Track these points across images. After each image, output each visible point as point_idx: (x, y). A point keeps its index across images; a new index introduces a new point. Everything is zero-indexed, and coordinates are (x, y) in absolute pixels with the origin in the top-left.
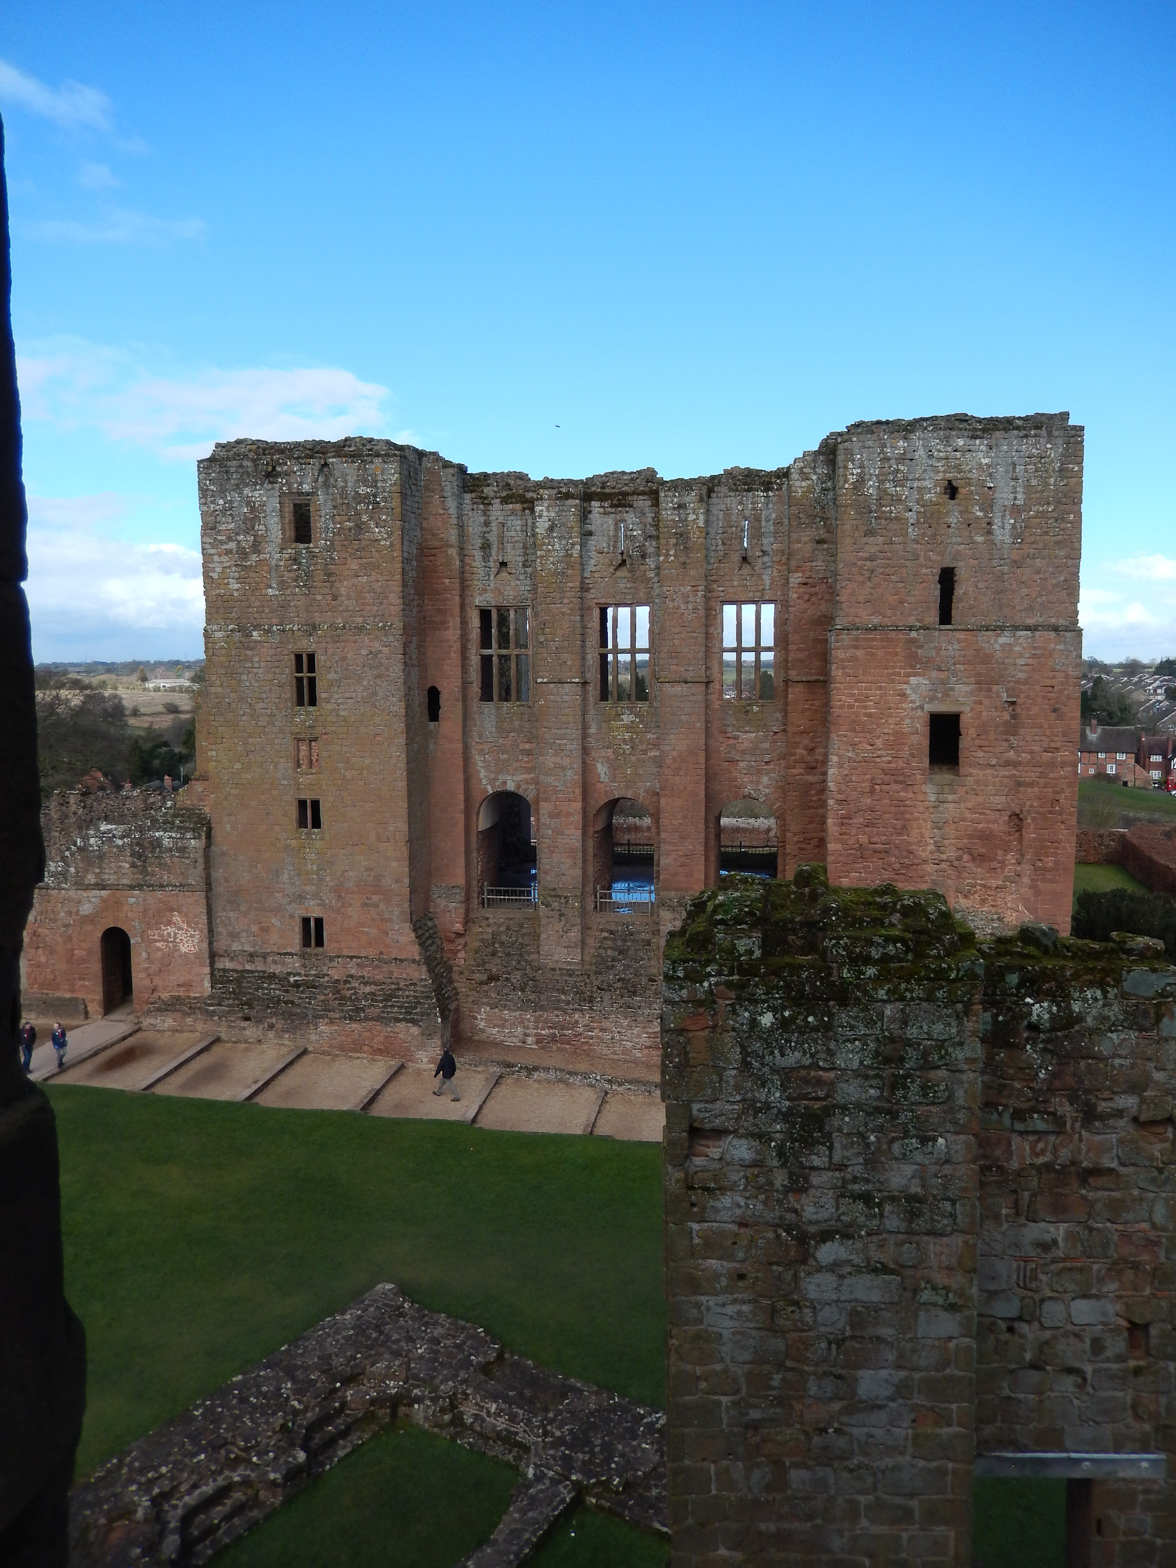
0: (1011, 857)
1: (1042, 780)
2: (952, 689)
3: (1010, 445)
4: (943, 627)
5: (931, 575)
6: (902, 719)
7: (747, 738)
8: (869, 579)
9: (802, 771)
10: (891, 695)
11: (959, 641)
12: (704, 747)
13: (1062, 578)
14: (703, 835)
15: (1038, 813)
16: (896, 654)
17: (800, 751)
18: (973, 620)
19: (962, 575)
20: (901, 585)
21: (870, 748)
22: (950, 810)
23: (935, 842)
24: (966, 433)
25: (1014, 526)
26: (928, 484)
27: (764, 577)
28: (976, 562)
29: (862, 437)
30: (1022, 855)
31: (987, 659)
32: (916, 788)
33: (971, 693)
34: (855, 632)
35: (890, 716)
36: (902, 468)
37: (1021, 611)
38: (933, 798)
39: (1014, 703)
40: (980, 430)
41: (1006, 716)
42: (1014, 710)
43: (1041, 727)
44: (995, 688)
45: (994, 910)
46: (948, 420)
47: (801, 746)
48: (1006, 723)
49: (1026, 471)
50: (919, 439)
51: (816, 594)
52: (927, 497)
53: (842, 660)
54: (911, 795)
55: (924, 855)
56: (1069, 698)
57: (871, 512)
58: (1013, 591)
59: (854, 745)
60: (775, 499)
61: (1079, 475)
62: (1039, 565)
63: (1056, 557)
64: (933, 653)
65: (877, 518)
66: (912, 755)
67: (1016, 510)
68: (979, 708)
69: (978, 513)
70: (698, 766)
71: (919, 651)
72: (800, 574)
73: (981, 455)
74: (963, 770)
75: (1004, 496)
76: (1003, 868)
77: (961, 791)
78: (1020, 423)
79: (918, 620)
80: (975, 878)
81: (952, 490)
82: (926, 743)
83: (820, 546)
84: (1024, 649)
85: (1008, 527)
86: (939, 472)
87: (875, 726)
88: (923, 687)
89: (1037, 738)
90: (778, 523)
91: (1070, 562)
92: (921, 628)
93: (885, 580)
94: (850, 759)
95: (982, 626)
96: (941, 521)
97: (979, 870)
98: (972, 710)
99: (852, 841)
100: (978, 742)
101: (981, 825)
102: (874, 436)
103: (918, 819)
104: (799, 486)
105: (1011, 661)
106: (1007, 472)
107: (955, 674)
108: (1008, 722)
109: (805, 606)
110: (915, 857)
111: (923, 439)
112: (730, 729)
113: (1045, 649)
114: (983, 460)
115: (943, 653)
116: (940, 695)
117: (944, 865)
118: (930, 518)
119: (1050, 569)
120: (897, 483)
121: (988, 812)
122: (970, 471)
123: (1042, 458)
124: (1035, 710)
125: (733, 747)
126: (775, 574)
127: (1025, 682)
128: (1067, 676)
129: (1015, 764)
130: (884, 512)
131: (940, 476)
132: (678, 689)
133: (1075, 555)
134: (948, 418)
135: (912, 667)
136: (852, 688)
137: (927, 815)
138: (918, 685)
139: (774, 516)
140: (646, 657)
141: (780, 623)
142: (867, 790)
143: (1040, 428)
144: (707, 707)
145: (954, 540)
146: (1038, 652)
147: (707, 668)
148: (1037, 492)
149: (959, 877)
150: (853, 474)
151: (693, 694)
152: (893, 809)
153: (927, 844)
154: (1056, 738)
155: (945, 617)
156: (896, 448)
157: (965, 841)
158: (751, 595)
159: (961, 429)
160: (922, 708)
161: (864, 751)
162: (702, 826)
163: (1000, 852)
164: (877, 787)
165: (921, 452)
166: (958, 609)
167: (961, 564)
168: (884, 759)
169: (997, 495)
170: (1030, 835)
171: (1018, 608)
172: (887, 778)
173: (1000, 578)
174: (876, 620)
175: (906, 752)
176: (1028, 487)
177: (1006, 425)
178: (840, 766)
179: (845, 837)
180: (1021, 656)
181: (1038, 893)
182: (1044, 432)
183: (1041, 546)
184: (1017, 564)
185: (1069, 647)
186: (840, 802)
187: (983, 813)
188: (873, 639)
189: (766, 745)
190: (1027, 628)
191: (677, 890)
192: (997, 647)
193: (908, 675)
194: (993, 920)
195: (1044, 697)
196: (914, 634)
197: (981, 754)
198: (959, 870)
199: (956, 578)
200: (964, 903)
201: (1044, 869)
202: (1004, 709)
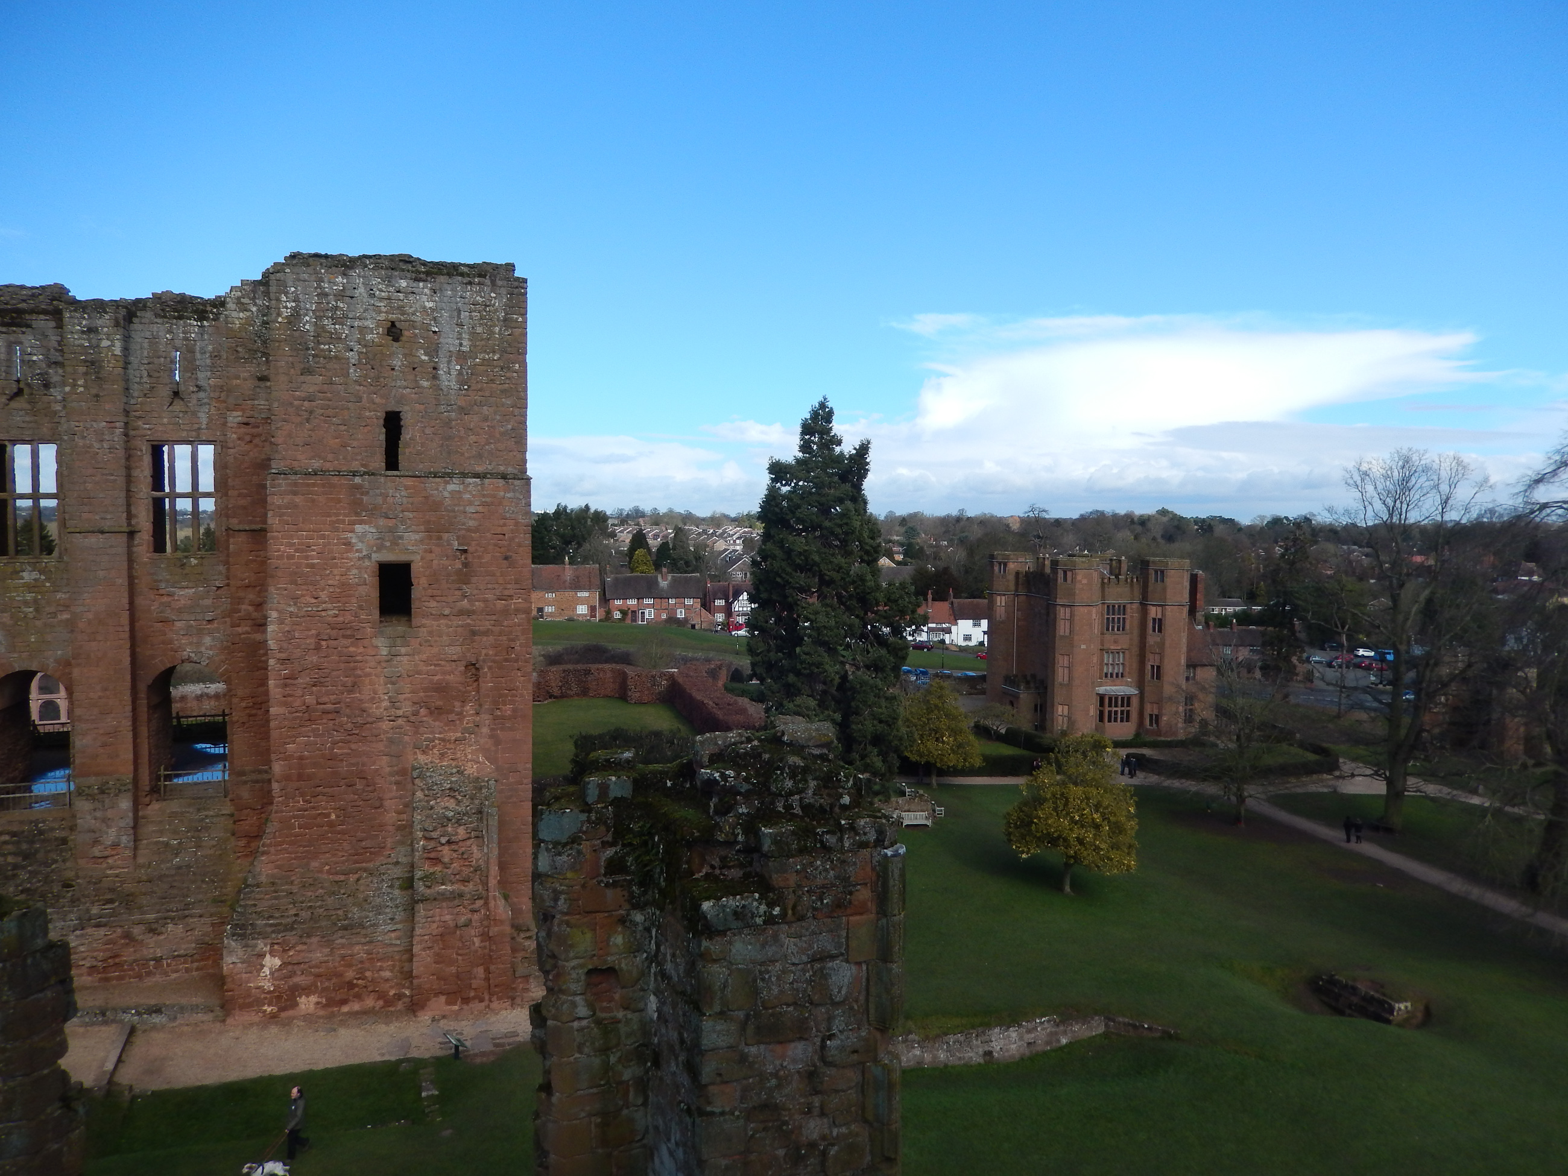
0: (469, 708)
1: (497, 629)
2: (401, 538)
3: (454, 290)
4: (389, 473)
5: (376, 418)
6: (348, 569)
7: (184, 594)
8: (308, 420)
9: (247, 629)
10: (336, 545)
11: (407, 488)
12: (127, 607)
13: (510, 427)
14: (129, 708)
15: (494, 661)
16: (339, 501)
17: (245, 607)
18: (421, 466)
19: (407, 419)
20: (343, 428)
21: (315, 601)
22: (404, 663)
23: (390, 697)
24: (409, 275)
25: (460, 373)
26: (370, 324)
27: (200, 415)
28: (422, 407)
29: (296, 270)
30: (480, 705)
31: (436, 506)
32: (366, 642)
33: (422, 541)
34: (293, 477)
35: (335, 566)
36: (341, 305)
37: (469, 458)
38: (384, 651)
39: (465, 551)
40: (424, 272)
41: (458, 565)
42: (466, 558)
43: (494, 575)
44: (445, 536)
45: (454, 763)
46: (392, 260)
47: (247, 601)
48: (459, 572)
49: (471, 318)
50: (359, 276)
51: (259, 435)
52: (369, 337)
53: (279, 507)
54: (361, 650)
55: (378, 712)
56: (520, 545)
57: (308, 349)
58: (461, 438)
59: (295, 599)
60: (210, 329)
61: (523, 326)
62: (487, 413)
63: (503, 405)
64: (380, 500)
65: (314, 356)
66: (361, 608)
67: (461, 357)
68: (429, 556)
69: (423, 357)
70: (121, 629)
71: (365, 498)
72: (239, 413)
73: (425, 298)
74: (416, 621)
75: (449, 342)
76: (461, 720)
77: (416, 643)
78: (466, 270)
79: (363, 465)
80: (433, 733)
81: (393, 331)
82: (375, 594)
83: (262, 384)
84: (474, 496)
85: (454, 373)
86: (381, 312)
87: (318, 578)
88: (370, 536)
89: (490, 586)
90: (216, 356)
91: (517, 412)
92: (365, 473)
93: (325, 422)
94: (291, 614)
95: (430, 473)
96: (384, 363)
97: (437, 723)
98: (422, 558)
99: (298, 703)
100: (430, 592)
101: (436, 678)
102: (310, 270)
103: (369, 675)
104: (236, 317)
105: (462, 508)
106: (451, 317)
107: (403, 521)
108: (461, 570)
109: (247, 448)
110: (369, 715)
111: (364, 277)
112: (163, 585)
113: (493, 496)
114: (427, 304)
115: (390, 500)
116: (388, 544)
117: (400, 721)
118: (372, 359)
119: (498, 417)
120: (336, 320)
121: (443, 663)
122: (414, 314)
123: (487, 306)
124: (487, 558)
125: (168, 605)
126: (213, 411)
127: (476, 530)
128: (517, 524)
129: (469, 613)
130: (323, 350)
131: (383, 316)
132: (93, 540)
133: (521, 404)
134: (392, 258)
135: (357, 514)
136: (292, 537)
137: (379, 669)
138: (364, 534)
139: (210, 348)
140: (52, 503)
141: (220, 466)
142: (312, 647)
143: (484, 276)
144: (131, 560)
145: (399, 383)
146: (488, 500)
147: (130, 516)
148: (482, 340)
149: (416, 733)
150: (287, 308)
151: (111, 546)
152: (342, 666)
153: (381, 701)
154: (509, 586)
155: (392, 462)
156: (335, 284)
157: (422, 694)
158: (184, 434)
159: (403, 270)
160: (369, 557)
161: (307, 605)
162: (127, 697)
163: (457, 704)
164: (324, 643)
165: (362, 290)
166: (405, 454)
167: (406, 408)
168: (331, 613)
169: (441, 340)
170: (487, 684)
171: (466, 455)
172: (334, 633)
173: (448, 423)
174: (316, 464)
175: (353, 605)
176: (473, 335)
177: (451, 270)
178: (281, 621)
179: (290, 699)
180: (471, 503)
181: (497, 742)
182: (487, 281)
183: (487, 394)
184: (463, 411)
185: (518, 495)
186: (283, 661)
187: (439, 665)
188: (314, 485)
189: (208, 602)
190: (477, 476)
191: (97, 774)
192: (446, 494)
193: (354, 523)
194: (452, 774)
195: (496, 545)
196: (358, 480)
197: (433, 604)
198: (416, 726)
199: (402, 423)
200: (422, 758)
201: (503, 718)
202: (455, 558)
